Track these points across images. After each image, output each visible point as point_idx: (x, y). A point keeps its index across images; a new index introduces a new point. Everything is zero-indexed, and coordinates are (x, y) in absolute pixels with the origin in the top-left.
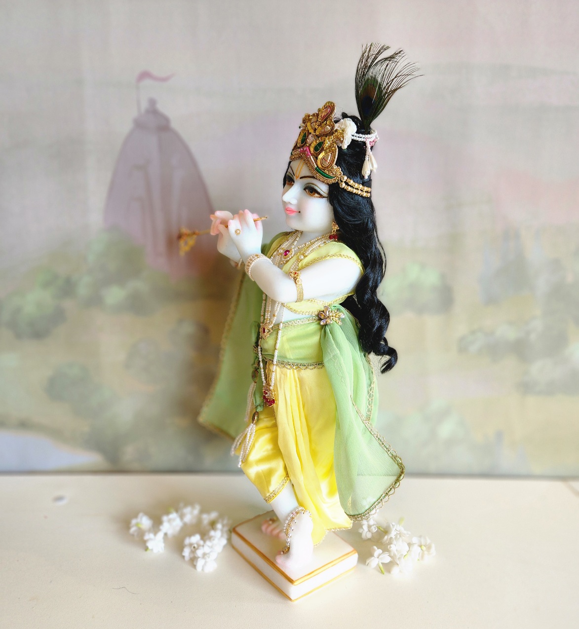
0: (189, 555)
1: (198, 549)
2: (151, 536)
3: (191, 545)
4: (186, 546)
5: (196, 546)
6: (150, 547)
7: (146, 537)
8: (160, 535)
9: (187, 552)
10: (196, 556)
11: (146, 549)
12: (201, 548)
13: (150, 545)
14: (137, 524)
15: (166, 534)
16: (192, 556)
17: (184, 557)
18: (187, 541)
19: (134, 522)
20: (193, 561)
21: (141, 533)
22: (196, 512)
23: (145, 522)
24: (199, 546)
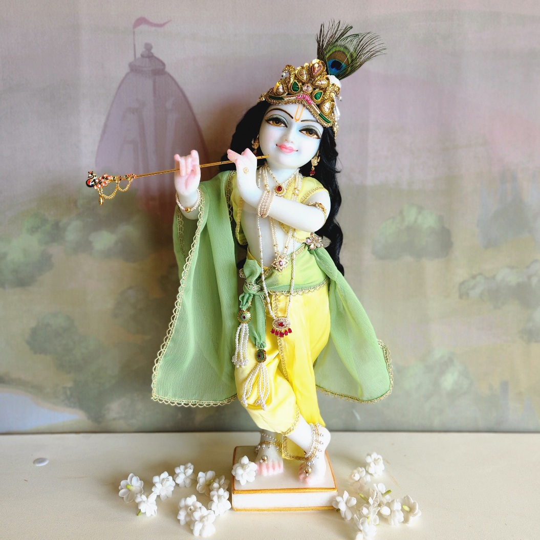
0: (185, 519)
1: (194, 511)
2: (144, 497)
3: (187, 507)
4: (181, 508)
5: (192, 507)
6: (143, 511)
7: (138, 500)
8: (153, 497)
9: (182, 516)
10: (193, 519)
11: (138, 512)
12: (199, 510)
13: (142, 508)
14: (126, 487)
15: (158, 496)
16: (188, 519)
17: (179, 521)
18: (182, 503)
19: (123, 483)
20: (189, 526)
21: (132, 496)
22: (190, 471)
23: (135, 483)
24: (196, 508)
